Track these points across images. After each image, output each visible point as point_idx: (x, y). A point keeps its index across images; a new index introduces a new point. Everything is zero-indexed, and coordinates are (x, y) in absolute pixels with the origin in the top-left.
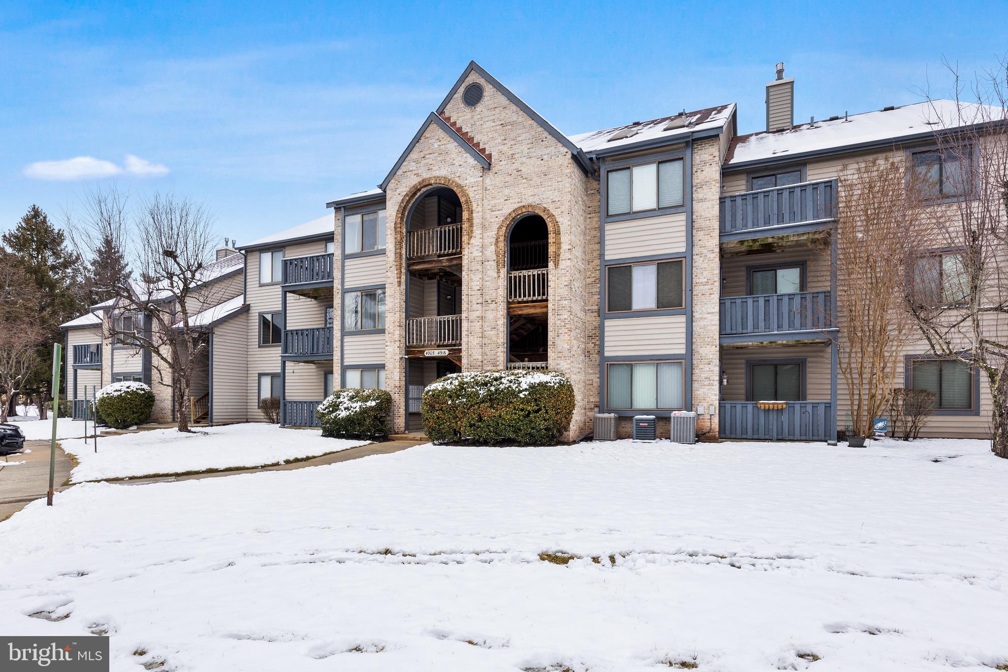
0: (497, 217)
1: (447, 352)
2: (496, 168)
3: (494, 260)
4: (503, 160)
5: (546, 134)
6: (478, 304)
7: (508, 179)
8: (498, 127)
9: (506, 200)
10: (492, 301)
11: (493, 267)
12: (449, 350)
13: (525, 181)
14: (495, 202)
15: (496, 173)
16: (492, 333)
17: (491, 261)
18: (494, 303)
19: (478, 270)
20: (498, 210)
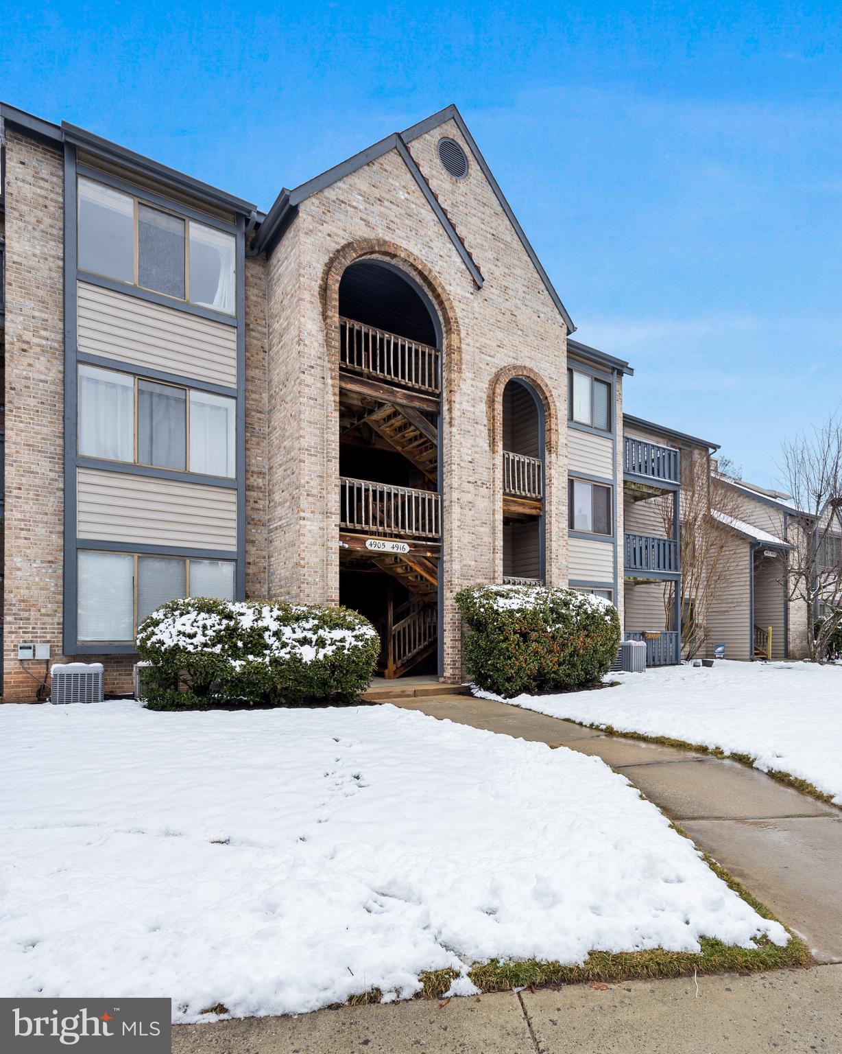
0: (488, 364)
1: (407, 549)
2: (486, 292)
3: (485, 425)
4: (495, 287)
5: (542, 287)
6: (469, 482)
7: (500, 317)
8: (489, 236)
9: (499, 346)
10: (483, 483)
11: (483, 435)
12: (410, 545)
13: (520, 332)
14: (484, 340)
15: (486, 300)
16: (482, 529)
17: (482, 425)
18: (485, 486)
19: (469, 432)
20: (490, 356)
